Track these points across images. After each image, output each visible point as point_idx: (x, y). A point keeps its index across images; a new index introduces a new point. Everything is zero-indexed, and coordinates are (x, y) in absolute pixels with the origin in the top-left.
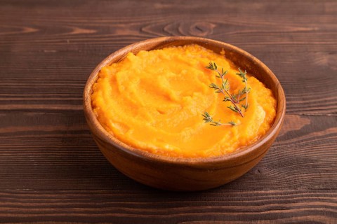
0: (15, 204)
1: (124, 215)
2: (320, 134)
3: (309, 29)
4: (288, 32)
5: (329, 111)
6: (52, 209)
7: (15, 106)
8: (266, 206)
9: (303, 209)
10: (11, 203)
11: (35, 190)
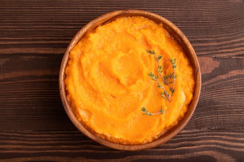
0: (25, 142)
1: (92, 151)
2: (224, 77)
5: (234, 54)
6: (48, 147)
8: (179, 143)
9: (202, 146)
10: (22, 142)
11: (36, 131)
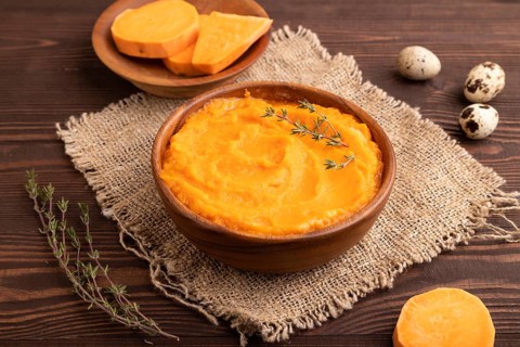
3: (387, 38)
4: (362, 43)
7: (30, 137)
